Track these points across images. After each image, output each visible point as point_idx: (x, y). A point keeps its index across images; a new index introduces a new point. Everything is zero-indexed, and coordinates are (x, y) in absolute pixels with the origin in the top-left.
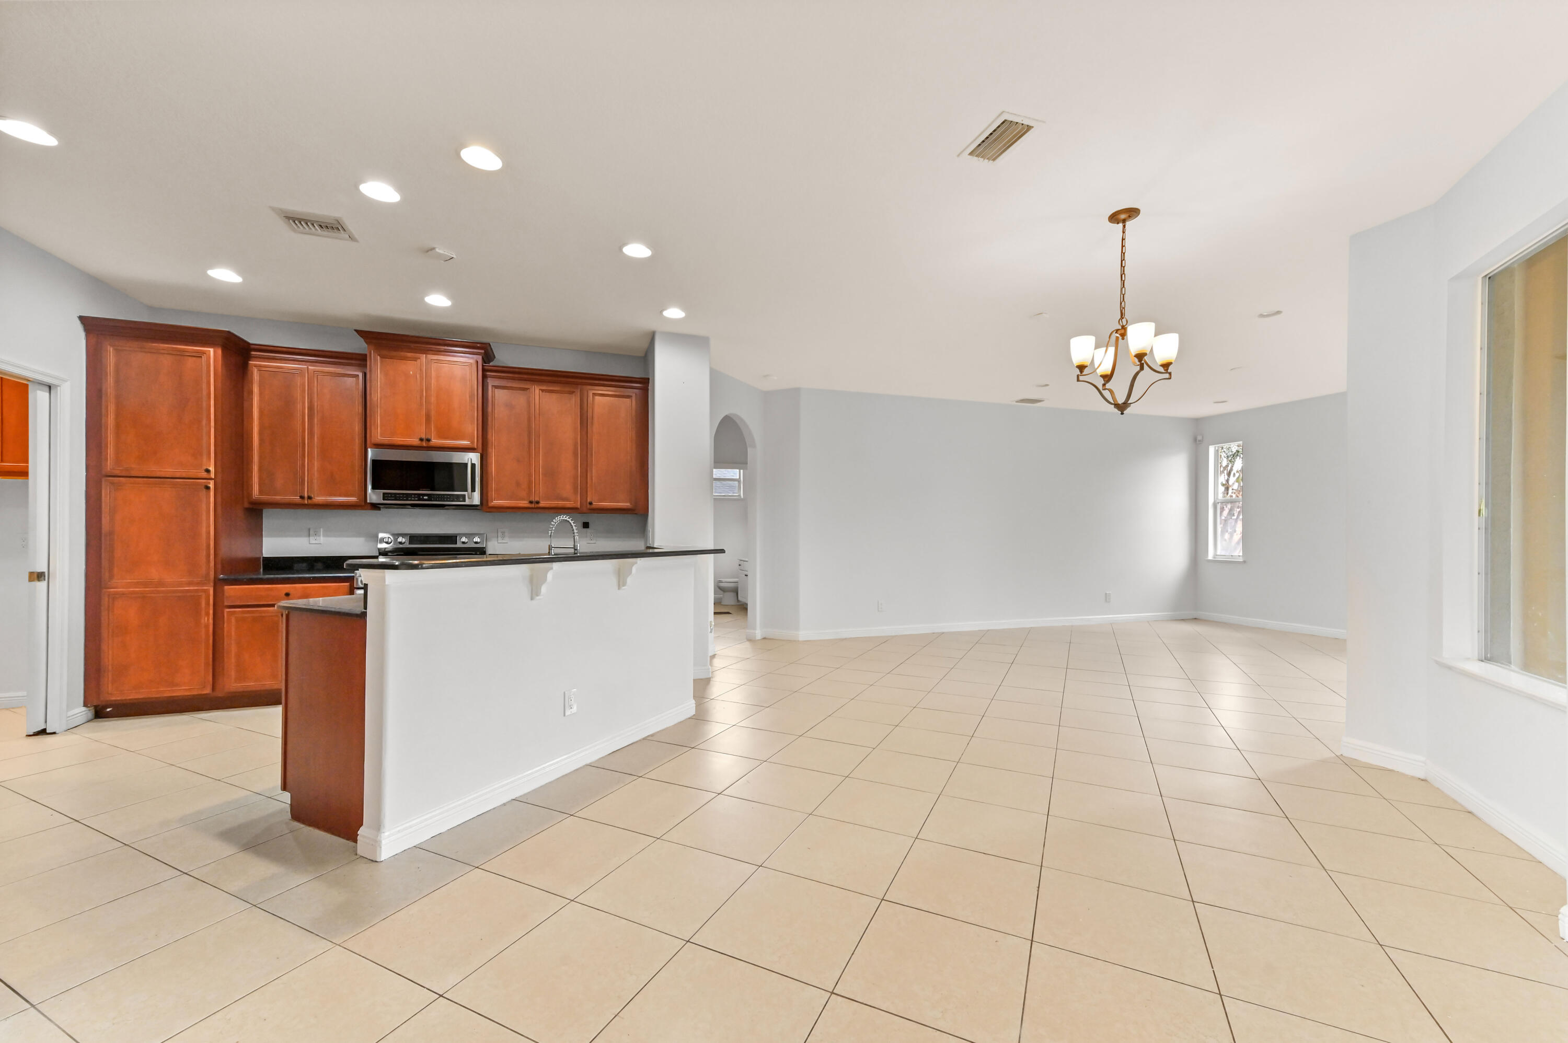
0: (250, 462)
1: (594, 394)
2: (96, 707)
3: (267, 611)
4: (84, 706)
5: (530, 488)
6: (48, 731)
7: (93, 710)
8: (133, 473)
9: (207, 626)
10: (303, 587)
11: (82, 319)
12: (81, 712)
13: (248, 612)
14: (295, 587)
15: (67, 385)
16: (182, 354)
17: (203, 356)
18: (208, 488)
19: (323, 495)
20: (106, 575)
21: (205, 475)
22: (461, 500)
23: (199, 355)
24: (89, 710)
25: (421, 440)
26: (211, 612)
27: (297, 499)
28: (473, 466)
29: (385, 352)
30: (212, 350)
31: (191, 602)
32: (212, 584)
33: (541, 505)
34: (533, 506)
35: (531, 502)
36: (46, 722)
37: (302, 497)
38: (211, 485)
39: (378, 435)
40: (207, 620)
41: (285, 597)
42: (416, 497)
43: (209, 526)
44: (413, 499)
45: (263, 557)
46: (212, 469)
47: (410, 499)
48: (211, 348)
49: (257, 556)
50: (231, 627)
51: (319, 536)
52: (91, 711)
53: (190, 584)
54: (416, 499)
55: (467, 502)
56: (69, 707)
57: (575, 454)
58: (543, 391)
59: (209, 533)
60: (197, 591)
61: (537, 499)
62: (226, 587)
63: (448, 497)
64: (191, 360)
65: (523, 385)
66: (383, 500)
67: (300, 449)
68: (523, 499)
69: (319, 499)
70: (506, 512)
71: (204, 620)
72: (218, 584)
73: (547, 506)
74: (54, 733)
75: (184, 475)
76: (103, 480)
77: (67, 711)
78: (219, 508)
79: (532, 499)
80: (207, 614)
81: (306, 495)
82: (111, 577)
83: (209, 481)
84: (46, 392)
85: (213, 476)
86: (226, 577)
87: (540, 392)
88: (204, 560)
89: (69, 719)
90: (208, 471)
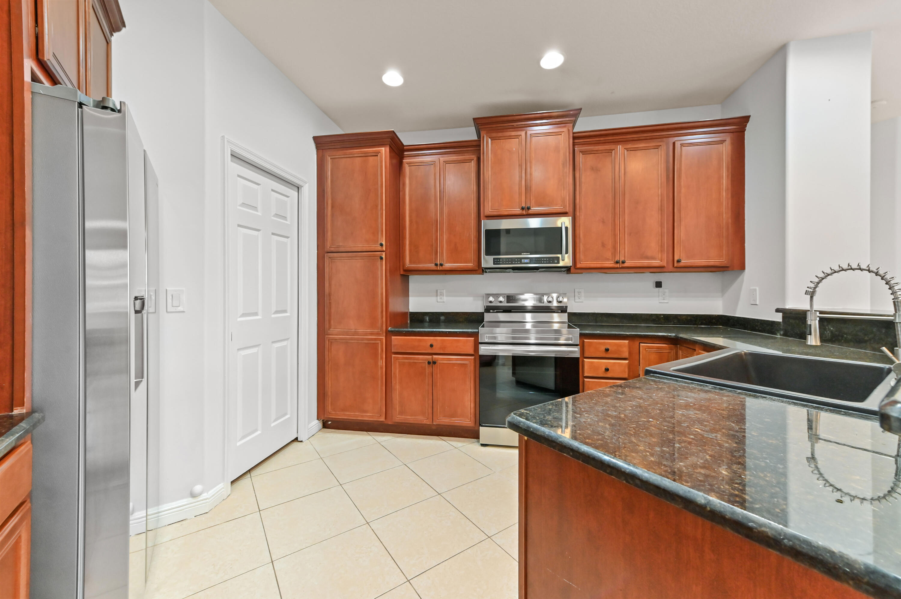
0: (404, 238)
1: (682, 145)
2: (323, 420)
3: (418, 359)
4: (317, 419)
5: (615, 248)
6: (299, 440)
7: (322, 422)
8: (342, 249)
9: (382, 368)
10: (442, 340)
11: (315, 138)
12: (316, 424)
13: (406, 358)
14: (436, 339)
15: (307, 185)
16: (366, 155)
17: (378, 155)
18: (381, 258)
19: (450, 262)
20: (327, 326)
21: (379, 248)
22: (556, 262)
23: (376, 155)
24: (320, 422)
25: (523, 209)
26: (384, 356)
27: (432, 266)
28: (567, 228)
29: (494, 135)
30: (383, 149)
31: (372, 346)
32: (384, 334)
33: (625, 265)
34: (618, 265)
35: (617, 262)
36: (298, 433)
37: (436, 265)
38: (384, 256)
39: (488, 208)
40: (382, 363)
41: (430, 347)
42: (519, 261)
43: (382, 289)
44: (516, 262)
45: (410, 312)
46: (384, 243)
47: (514, 262)
48: (383, 147)
49: (407, 311)
50: (396, 370)
51: (443, 296)
52: (321, 423)
53: (372, 334)
54: (519, 262)
55: (561, 264)
56: (309, 423)
57: (661, 209)
58: (627, 149)
59: (382, 294)
60: (375, 339)
61: (622, 259)
62: (393, 337)
63: (545, 259)
64: (371, 158)
65: (607, 147)
66: (494, 264)
67: (434, 226)
68: (608, 260)
69: (448, 265)
70: (582, 273)
71: (380, 363)
72: (389, 334)
73: (633, 265)
74: (302, 441)
75: (368, 249)
76: (326, 254)
77: (308, 425)
78: (388, 274)
79: (617, 259)
80: (382, 358)
81: (439, 263)
82: (330, 327)
83: (382, 253)
84: (296, 191)
85: (384, 249)
86: (393, 329)
87: (626, 151)
88: (380, 316)
89: (309, 430)
90: (381, 245)
